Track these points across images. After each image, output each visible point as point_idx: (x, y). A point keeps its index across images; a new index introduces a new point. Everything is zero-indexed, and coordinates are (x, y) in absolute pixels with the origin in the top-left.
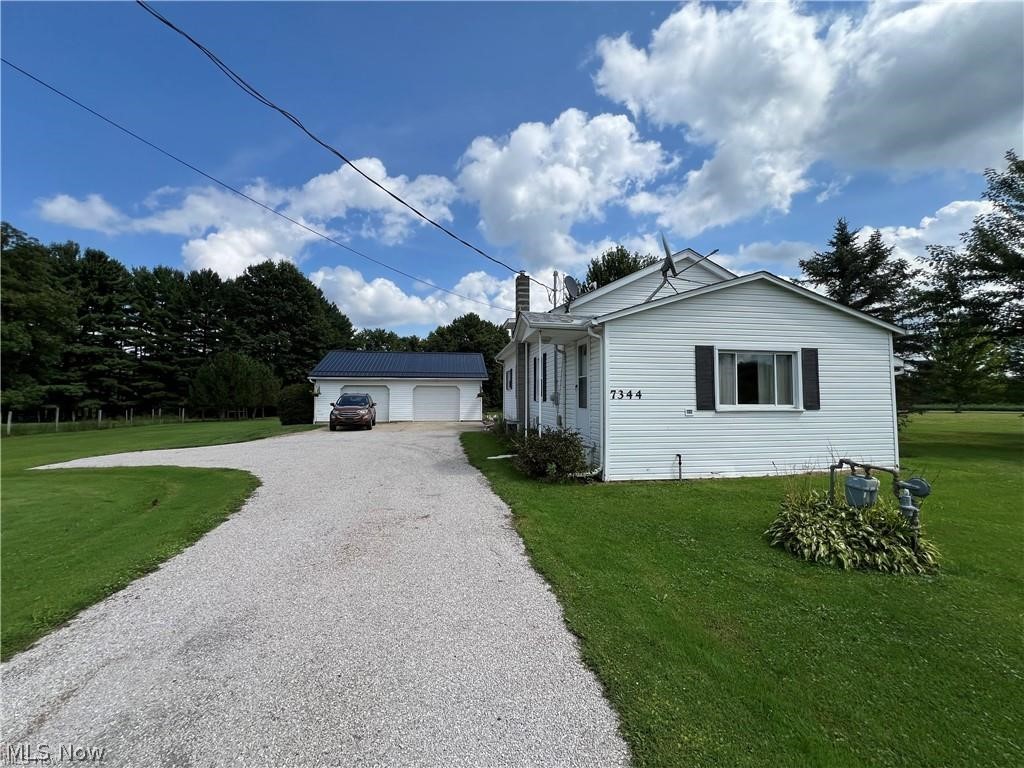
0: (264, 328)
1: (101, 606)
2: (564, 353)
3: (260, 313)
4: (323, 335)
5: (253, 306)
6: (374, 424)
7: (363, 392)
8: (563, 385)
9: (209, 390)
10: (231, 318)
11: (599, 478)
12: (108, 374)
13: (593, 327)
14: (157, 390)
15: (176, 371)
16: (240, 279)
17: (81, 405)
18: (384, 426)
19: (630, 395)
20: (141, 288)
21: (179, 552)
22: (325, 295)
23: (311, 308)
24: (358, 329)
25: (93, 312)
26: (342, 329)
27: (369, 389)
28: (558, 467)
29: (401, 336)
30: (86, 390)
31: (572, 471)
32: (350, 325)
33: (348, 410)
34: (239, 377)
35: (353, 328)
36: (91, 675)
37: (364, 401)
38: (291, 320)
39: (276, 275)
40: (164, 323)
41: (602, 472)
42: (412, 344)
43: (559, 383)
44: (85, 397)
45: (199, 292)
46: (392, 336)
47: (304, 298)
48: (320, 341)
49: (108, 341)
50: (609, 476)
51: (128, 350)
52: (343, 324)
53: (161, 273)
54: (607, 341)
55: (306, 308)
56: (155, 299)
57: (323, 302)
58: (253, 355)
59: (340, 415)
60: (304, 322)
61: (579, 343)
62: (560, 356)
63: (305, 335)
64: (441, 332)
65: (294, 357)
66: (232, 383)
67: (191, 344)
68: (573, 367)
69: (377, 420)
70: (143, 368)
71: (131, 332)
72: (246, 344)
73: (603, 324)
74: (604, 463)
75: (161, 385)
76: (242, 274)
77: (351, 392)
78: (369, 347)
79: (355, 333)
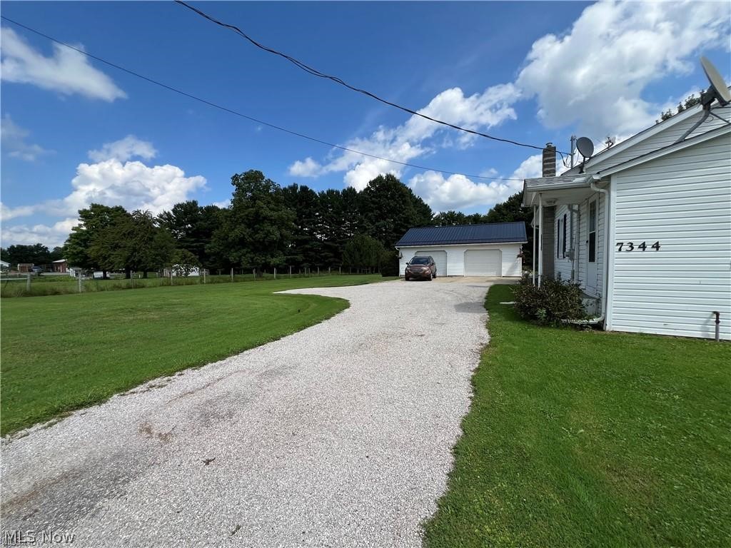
0: (378, 218)
1: (251, 350)
2: (578, 212)
3: (376, 208)
4: (412, 219)
5: (372, 205)
6: (434, 277)
7: (427, 255)
8: (577, 242)
9: (351, 256)
10: (362, 214)
11: (600, 326)
12: (311, 249)
13: (596, 182)
14: (331, 257)
15: (338, 247)
16: (366, 190)
17: (302, 266)
18: (442, 278)
19: (643, 246)
20: (322, 202)
21: (292, 334)
22: (413, 192)
23: (404, 202)
24: (436, 213)
25: (305, 218)
26: (425, 214)
27: (433, 253)
28: (548, 313)
29: (466, 214)
30: (304, 258)
31: (564, 317)
32: (430, 210)
33: (417, 268)
34: (365, 249)
35: (432, 213)
36: (231, 374)
37: (427, 261)
38: (393, 211)
39: (384, 184)
40: (332, 220)
41: (603, 321)
42: (476, 219)
43: (574, 241)
44: (304, 261)
45: (346, 201)
46: (460, 215)
47: (400, 195)
48: (410, 223)
49: (310, 233)
50: (611, 326)
51: (319, 236)
52: (426, 210)
53: (330, 192)
54: (613, 194)
55: (401, 202)
56: (328, 208)
57: (412, 196)
58: (373, 236)
59: (411, 270)
60: (400, 212)
61: (591, 201)
62: (575, 215)
63: (401, 220)
64: (498, 208)
65: (395, 235)
66: (362, 253)
67: (345, 231)
68: (585, 224)
69: (437, 275)
70: (325, 246)
71: (318, 227)
72: (369, 229)
73: (609, 177)
74: (605, 313)
75: (331, 255)
76: (366, 187)
77: (421, 255)
78: (444, 224)
79: (434, 216)
